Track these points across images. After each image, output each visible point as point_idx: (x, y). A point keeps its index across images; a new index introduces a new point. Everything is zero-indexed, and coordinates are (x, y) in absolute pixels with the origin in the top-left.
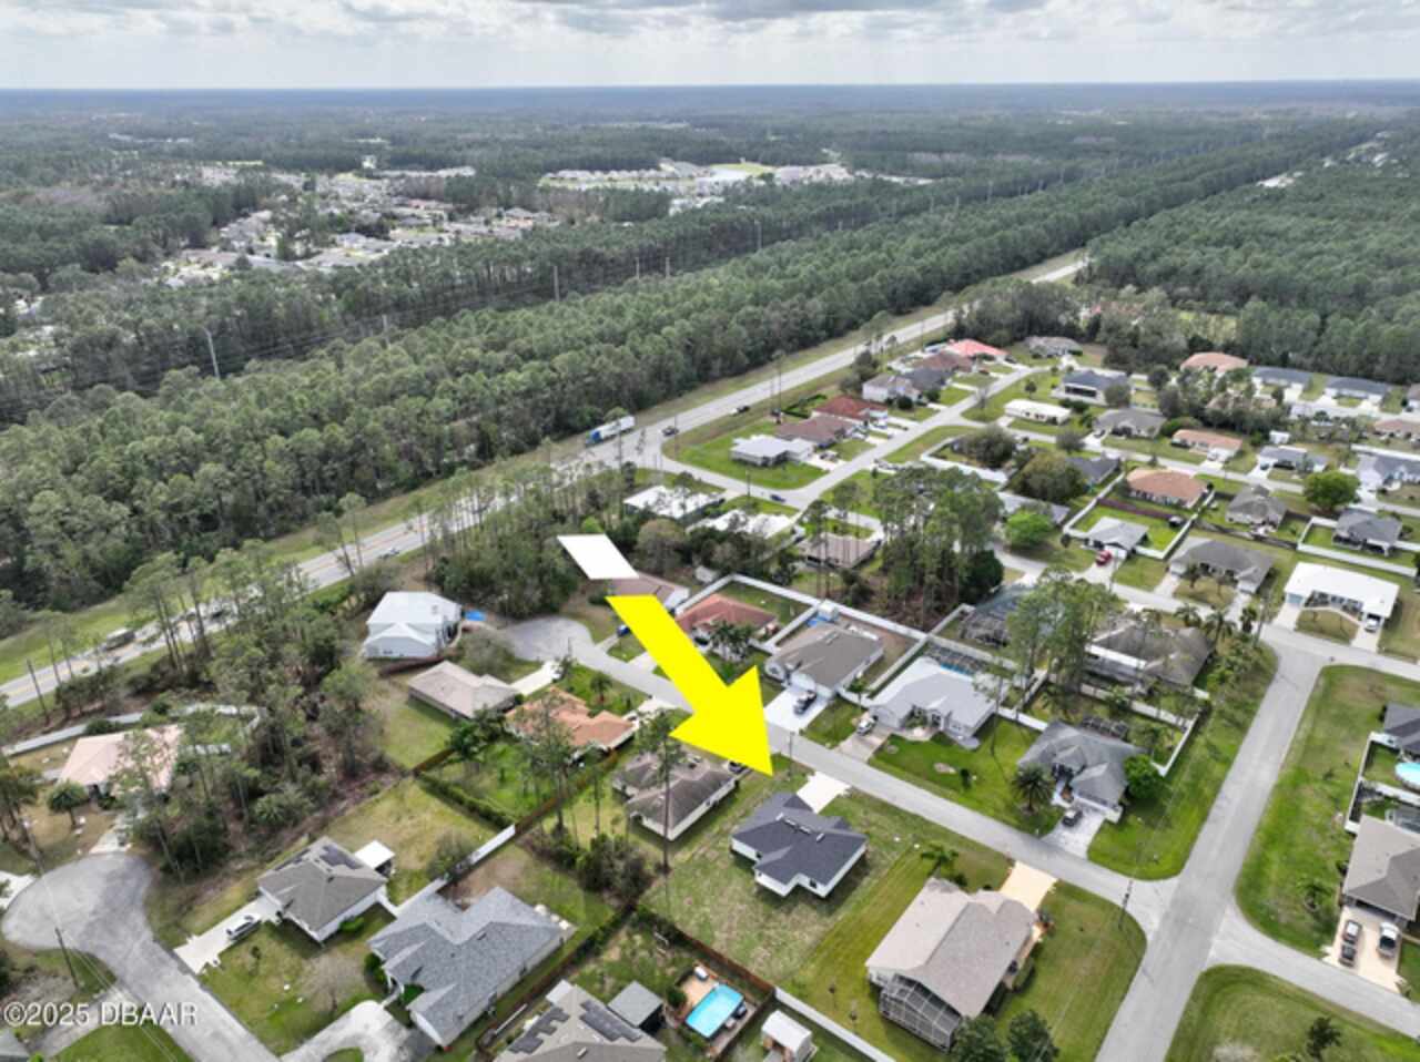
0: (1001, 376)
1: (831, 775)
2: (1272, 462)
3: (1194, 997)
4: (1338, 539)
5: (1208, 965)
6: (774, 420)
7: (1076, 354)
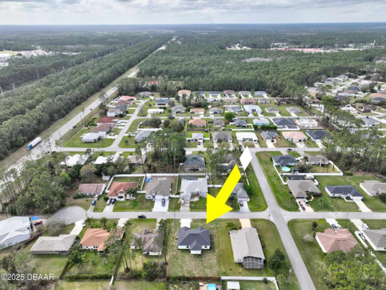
0: (139, 104)
1: (185, 218)
2: (213, 113)
3: (290, 230)
4: (237, 126)
5: (287, 223)
6: (87, 128)
7: (153, 95)
